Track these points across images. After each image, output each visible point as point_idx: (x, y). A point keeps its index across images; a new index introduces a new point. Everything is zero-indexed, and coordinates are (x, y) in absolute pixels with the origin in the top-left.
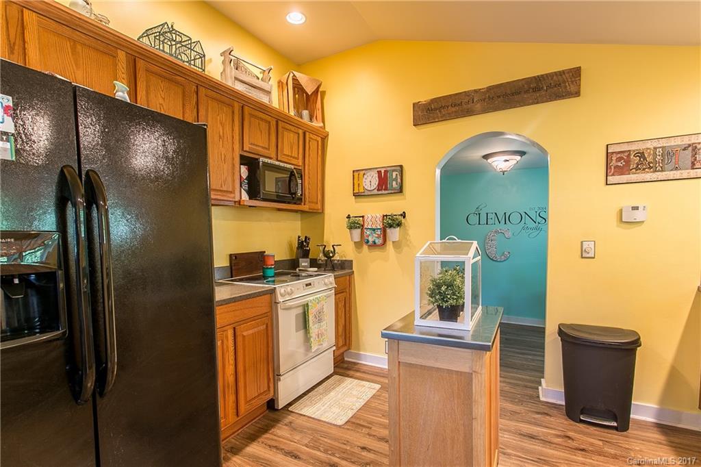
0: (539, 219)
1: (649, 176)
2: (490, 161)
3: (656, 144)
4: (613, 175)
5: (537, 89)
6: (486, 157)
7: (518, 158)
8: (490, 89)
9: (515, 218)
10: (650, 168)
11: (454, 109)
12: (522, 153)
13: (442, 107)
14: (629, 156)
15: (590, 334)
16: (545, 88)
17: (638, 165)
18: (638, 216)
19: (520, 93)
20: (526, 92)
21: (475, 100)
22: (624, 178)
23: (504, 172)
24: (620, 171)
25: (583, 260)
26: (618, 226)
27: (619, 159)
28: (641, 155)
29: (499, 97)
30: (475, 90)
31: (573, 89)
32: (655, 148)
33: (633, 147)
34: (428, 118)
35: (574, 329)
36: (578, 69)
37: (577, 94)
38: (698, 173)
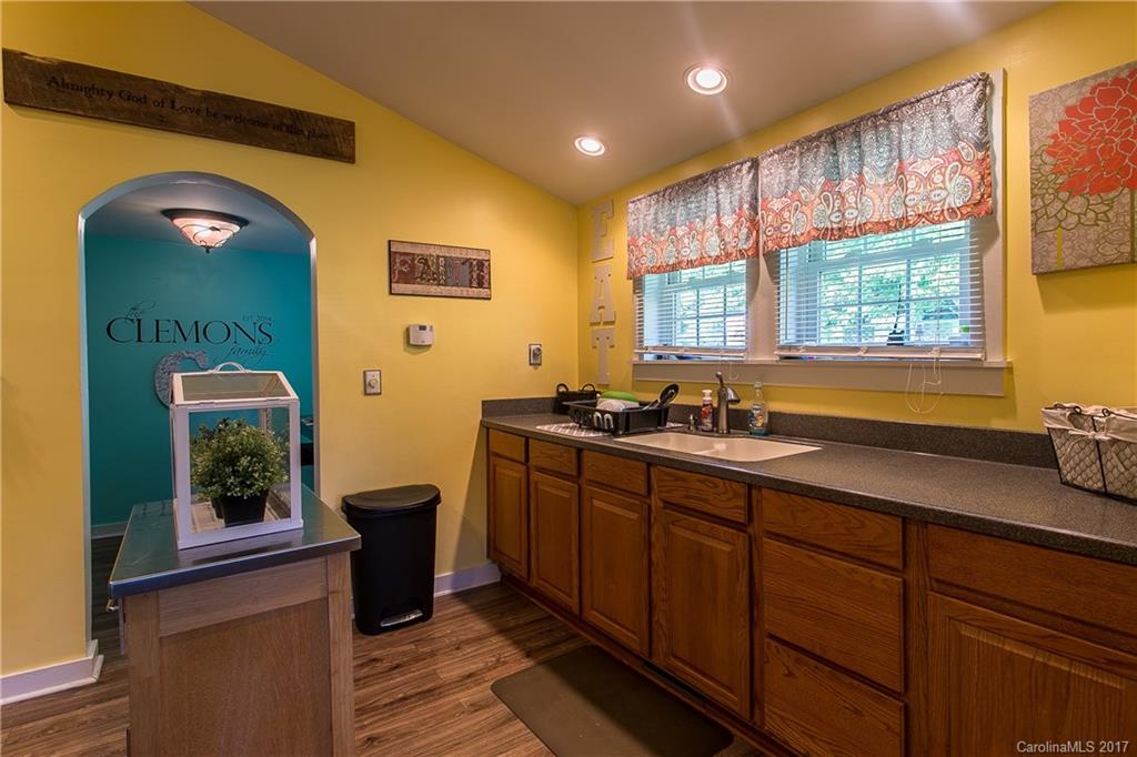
0: (260, 336)
1: (434, 289)
2: (179, 222)
3: (438, 252)
4: (397, 282)
5: (293, 130)
6: (172, 214)
7: (236, 228)
8: (208, 96)
9: (217, 332)
10: (435, 279)
11: (126, 105)
12: (242, 222)
13: (101, 92)
14: (413, 260)
15: (387, 500)
16: (306, 133)
17: (422, 273)
18: (426, 337)
19: (265, 125)
20: (278, 127)
21: (177, 105)
22: (409, 288)
23: (208, 248)
24: (407, 278)
25: (369, 397)
26: (405, 350)
27: (404, 263)
28: (425, 261)
29: (227, 117)
30: (177, 86)
31: (345, 149)
32: (438, 257)
33: (418, 251)
34: (54, 101)
35: (366, 499)
36: (351, 125)
37: (351, 159)
38: (475, 291)
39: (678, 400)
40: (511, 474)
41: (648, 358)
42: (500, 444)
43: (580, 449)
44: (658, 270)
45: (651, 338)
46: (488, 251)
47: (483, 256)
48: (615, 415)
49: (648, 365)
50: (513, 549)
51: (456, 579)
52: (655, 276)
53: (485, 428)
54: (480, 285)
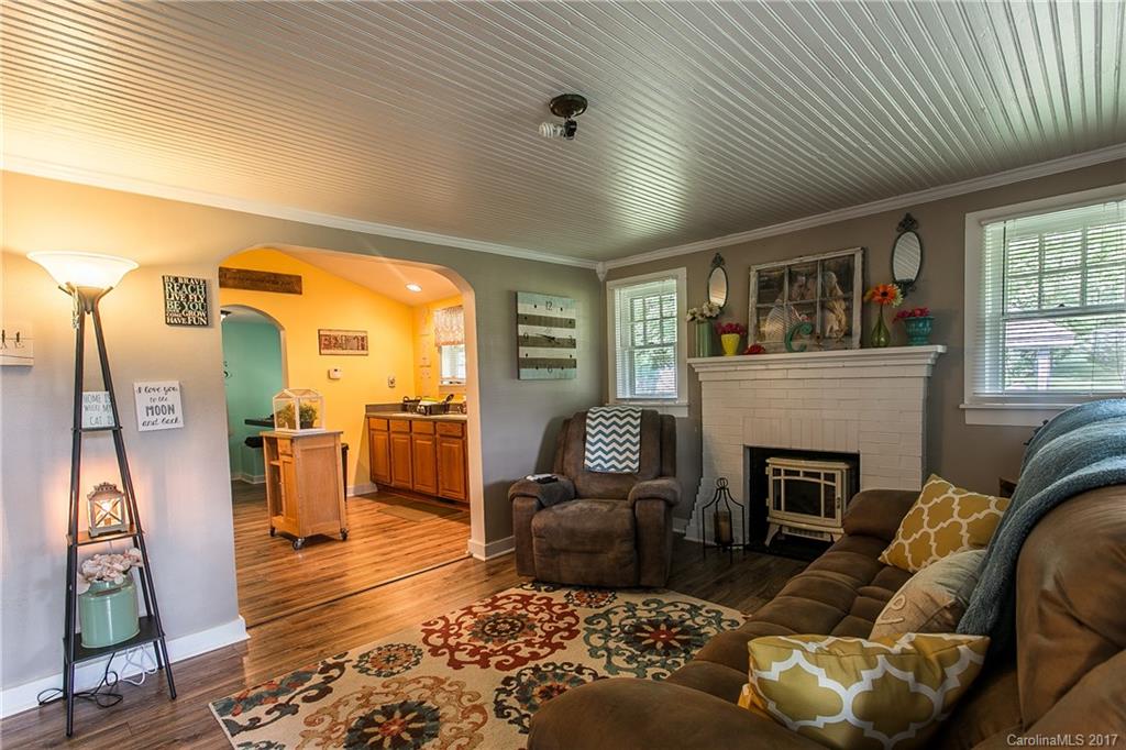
1: (341, 352)
3: (342, 334)
4: (323, 349)
5: (276, 282)
8: (239, 271)
10: (341, 347)
14: (331, 338)
16: (281, 283)
17: (335, 344)
18: (338, 375)
19: (264, 282)
20: (268, 282)
21: (227, 276)
22: (329, 352)
24: (327, 347)
26: (327, 381)
27: (326, 340)
28: (335, 338)
29: (247, 279)
31: (297, 288)
32: (342, 336)
33: (332, 334)
36: (300, 277)
37: (301, 293)
38: (362, 352)
39: (453, 401)
40: (381, 438)
41: (445, 383)
42: (375, 424)
43: (410, 421)
44: (447, 343)
45: (446, 373)
46: (365, 332)
47: (363, 335)
48: (426, 407)
49: (445, 386)
50: (382, 472)
51: (356, 489)
52: (448, 347)
53: (368, 417)
54: (363, 349)
